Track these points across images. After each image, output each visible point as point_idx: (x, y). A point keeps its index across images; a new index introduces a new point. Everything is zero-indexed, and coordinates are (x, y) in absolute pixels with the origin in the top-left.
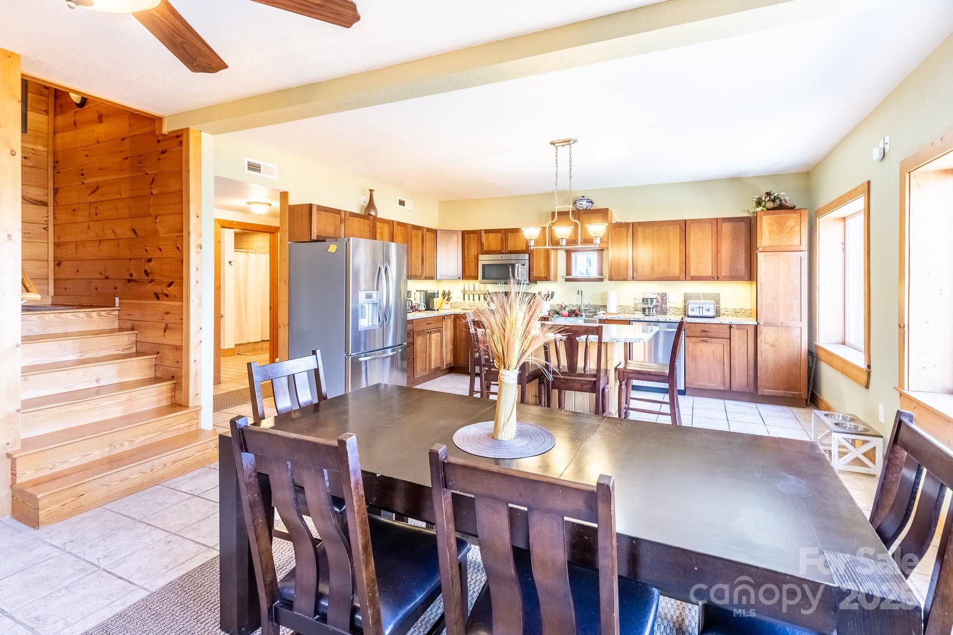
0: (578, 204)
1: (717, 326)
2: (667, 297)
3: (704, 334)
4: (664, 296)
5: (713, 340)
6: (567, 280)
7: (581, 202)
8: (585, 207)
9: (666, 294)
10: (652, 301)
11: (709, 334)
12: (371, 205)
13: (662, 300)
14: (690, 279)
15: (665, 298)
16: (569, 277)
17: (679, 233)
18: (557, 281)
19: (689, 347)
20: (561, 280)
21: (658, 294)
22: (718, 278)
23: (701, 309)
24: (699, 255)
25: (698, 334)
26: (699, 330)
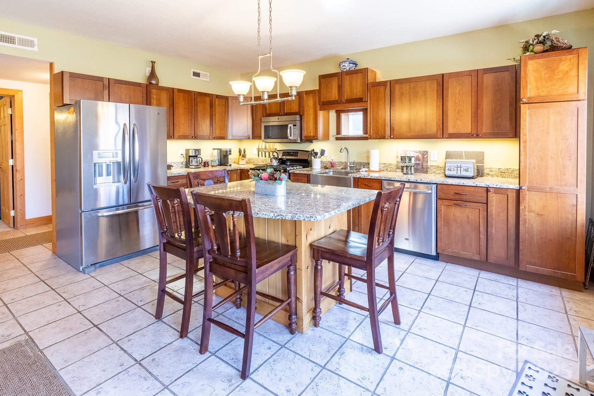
0: (342, 66)
1: (472, 189)
2: (429, 155)
3: (457, 197)
4: (425, 154)
5: (468, 204)
6: (337, 139)
7: (344, 64)
8: (348, 68)
9: (427, 152)
10: (410, 160)
11: (464, 198)
12: (153, 75)
13: (423, 158)
14: (448, 136)
15: (426, 156)
16: (339, 136)
17: (436, 88)
18: (329, 140)
19: (441, 210)
20: (332, 138)
21: (420, 152)
22: (477, 135)
23: (459, 168)
24: (457, 111)
25: (452, 197)
26: (452, 192)
